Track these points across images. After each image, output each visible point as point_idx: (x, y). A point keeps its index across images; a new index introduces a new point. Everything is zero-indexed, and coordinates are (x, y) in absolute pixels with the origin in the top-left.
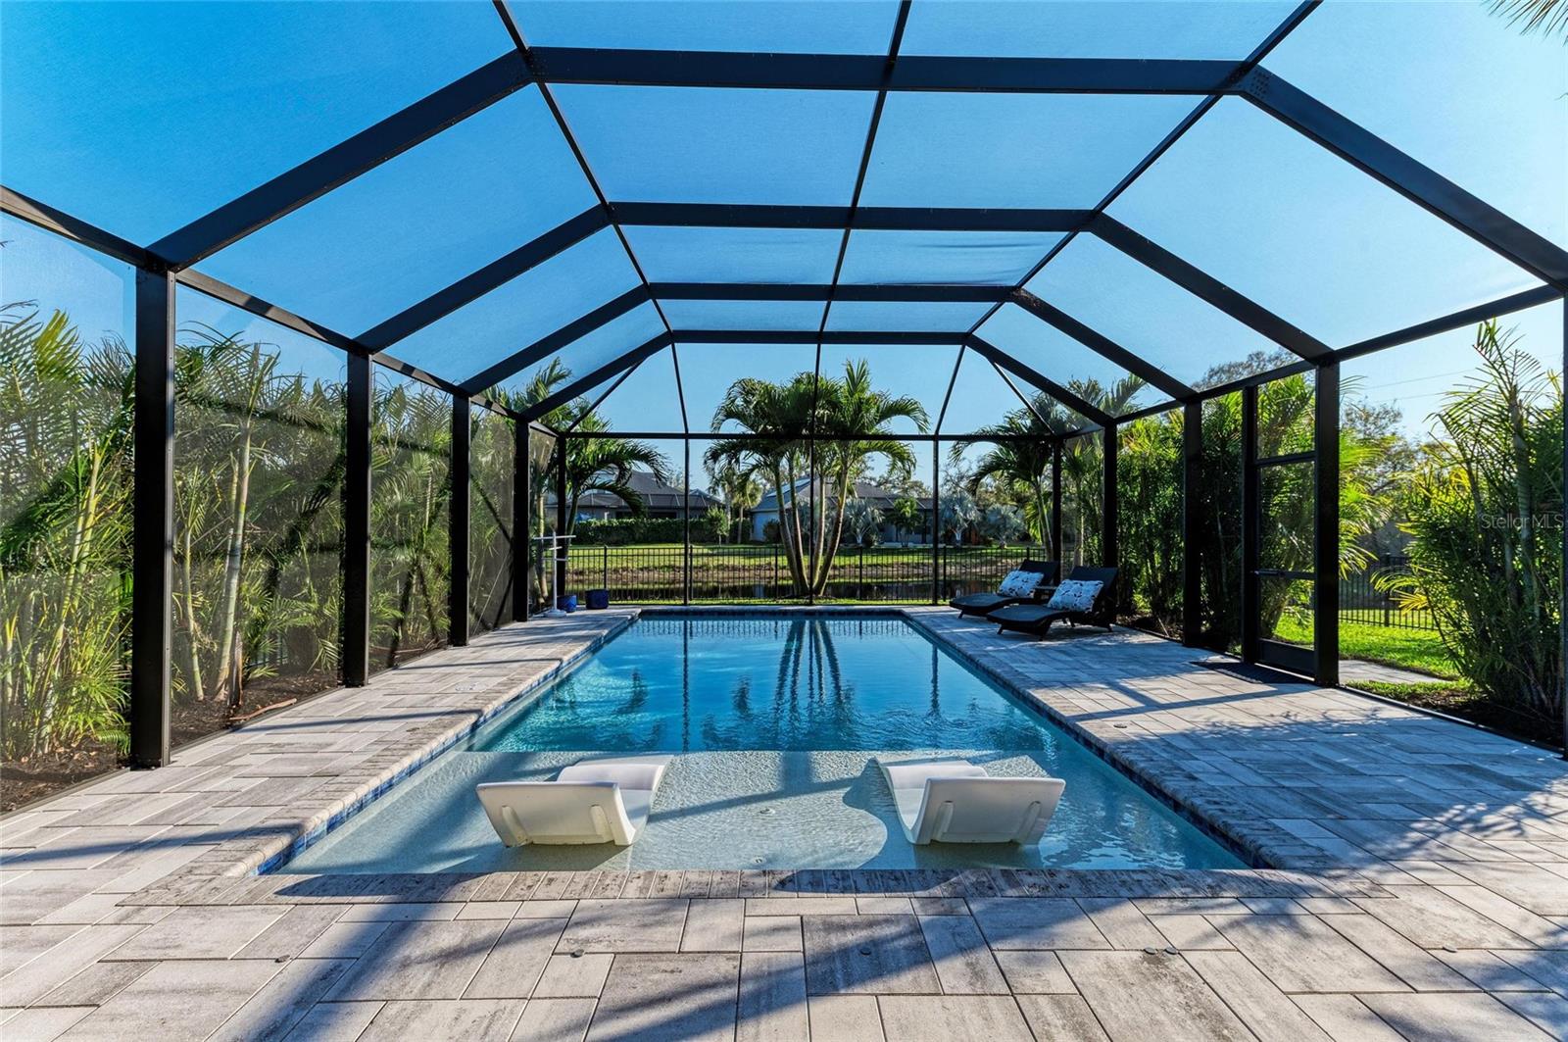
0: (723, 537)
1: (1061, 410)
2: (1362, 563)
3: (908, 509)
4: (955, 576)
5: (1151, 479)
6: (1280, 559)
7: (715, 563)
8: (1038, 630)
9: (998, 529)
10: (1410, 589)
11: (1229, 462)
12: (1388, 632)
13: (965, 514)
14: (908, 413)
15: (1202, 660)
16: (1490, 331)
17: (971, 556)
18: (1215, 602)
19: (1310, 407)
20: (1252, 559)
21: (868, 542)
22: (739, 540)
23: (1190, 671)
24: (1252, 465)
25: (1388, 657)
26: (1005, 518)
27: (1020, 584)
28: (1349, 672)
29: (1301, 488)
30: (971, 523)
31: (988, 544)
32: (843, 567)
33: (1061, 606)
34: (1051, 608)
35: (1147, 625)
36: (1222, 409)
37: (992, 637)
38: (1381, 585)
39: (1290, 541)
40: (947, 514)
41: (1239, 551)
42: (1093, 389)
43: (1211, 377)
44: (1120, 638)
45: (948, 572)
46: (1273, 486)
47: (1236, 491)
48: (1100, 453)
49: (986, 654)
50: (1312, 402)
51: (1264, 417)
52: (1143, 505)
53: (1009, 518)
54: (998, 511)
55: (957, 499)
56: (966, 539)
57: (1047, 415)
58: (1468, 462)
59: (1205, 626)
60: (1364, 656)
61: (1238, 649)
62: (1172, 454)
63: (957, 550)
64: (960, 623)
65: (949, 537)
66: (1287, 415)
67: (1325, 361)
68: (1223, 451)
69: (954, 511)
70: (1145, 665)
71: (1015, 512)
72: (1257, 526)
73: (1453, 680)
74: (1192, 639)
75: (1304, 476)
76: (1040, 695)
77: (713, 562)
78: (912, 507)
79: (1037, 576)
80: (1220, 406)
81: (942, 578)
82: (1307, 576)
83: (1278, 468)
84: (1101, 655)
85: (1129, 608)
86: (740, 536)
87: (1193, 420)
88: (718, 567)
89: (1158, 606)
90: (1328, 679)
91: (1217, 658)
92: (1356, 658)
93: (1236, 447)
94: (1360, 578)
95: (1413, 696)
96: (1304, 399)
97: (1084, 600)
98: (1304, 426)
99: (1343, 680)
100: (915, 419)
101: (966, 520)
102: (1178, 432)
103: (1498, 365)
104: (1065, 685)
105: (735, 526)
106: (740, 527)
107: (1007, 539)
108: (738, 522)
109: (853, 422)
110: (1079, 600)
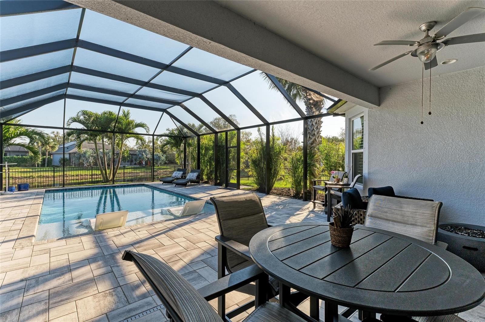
0: (38, 164)
1: (185, 130)
2: (244, 167)
3: (126, 154)
5: (207, 149)
6: (231, 166)
7: (37, 175)
8: (185, 185)
9: (157, 161)
10: (250, 171)
11: (223, 146)
12: (248, 181)
13: (146, 156)
14: (143, 127)
15: (218, 187)
16: (259, 129)
18: (220, 176)
19: (236, 137)
20: (227, 167)
22: (46, 165)
23: (217, 189)
24: (227, 148)
25: (247, 184)
26: (159, 157)
27: (177, 175)
28: (241, 187)
29: (234, 153)
30: (148, 159)
33: (189, 179)
34: (187, 180)
35: (206, 183)
36: (221, 135)
37: (174, 187)
38: (246, 170)
39: (233, 163)
40: (140, 155)
41: (225, 165)
42: (193, 125)
43: (215, 120)
44: (202, 185)
46: (230, 152)
47: (224, 153)
48: (196, 142)
49: (175, 190)
50: (236, 135)
51: (229, 137)
52: (205, 155)
53: (161, 157)
54: (157, 155)
55: (143, 151)
56: (146, 164)
57: (182, 131)
58: (257, 149)
59: (218, 181)
60: (244, 185)
61: (224, 185)
62: (212, 144)
63: (143, 167)
64: (162, 185)
65: (140, 163)
66: (232, 138)
67: (238, 129)
68: (222, 144)
69: (143, 155)
70: (208, 189)
71: (162, 155)
72: (227, 161)
73: (256, 186)
74: (216, 184)
75: (235, 150)
76: (191, 195)
77: (36, 175)
78: (127, 153)
79: (182, 173)
80: (221, 134)
82: (235, 170)
83: (231, 148)
84: (200, 188)
85: (202, 179)
86: (47, 163)
87: (216, 138)
88: (38, 177)
89: (209, 178)
90: (238, 188)
91: (221, 187)
92: (243, 185)
93: (224, 143)
94: (243, 170)
95: (250, 189)
96: (235, 135)
97: (194, 177)
98: (235, 140)
99: (241, 188)
100: (145, 129)
101: (147, 158)
102: (213, 139)
103: (260, 134)
104: (195, 194)
105: (44, 160)
106: (47, 160)
107: (160, 164)
108: (45, 158)
109: (125, 128)
110: (193, 178)
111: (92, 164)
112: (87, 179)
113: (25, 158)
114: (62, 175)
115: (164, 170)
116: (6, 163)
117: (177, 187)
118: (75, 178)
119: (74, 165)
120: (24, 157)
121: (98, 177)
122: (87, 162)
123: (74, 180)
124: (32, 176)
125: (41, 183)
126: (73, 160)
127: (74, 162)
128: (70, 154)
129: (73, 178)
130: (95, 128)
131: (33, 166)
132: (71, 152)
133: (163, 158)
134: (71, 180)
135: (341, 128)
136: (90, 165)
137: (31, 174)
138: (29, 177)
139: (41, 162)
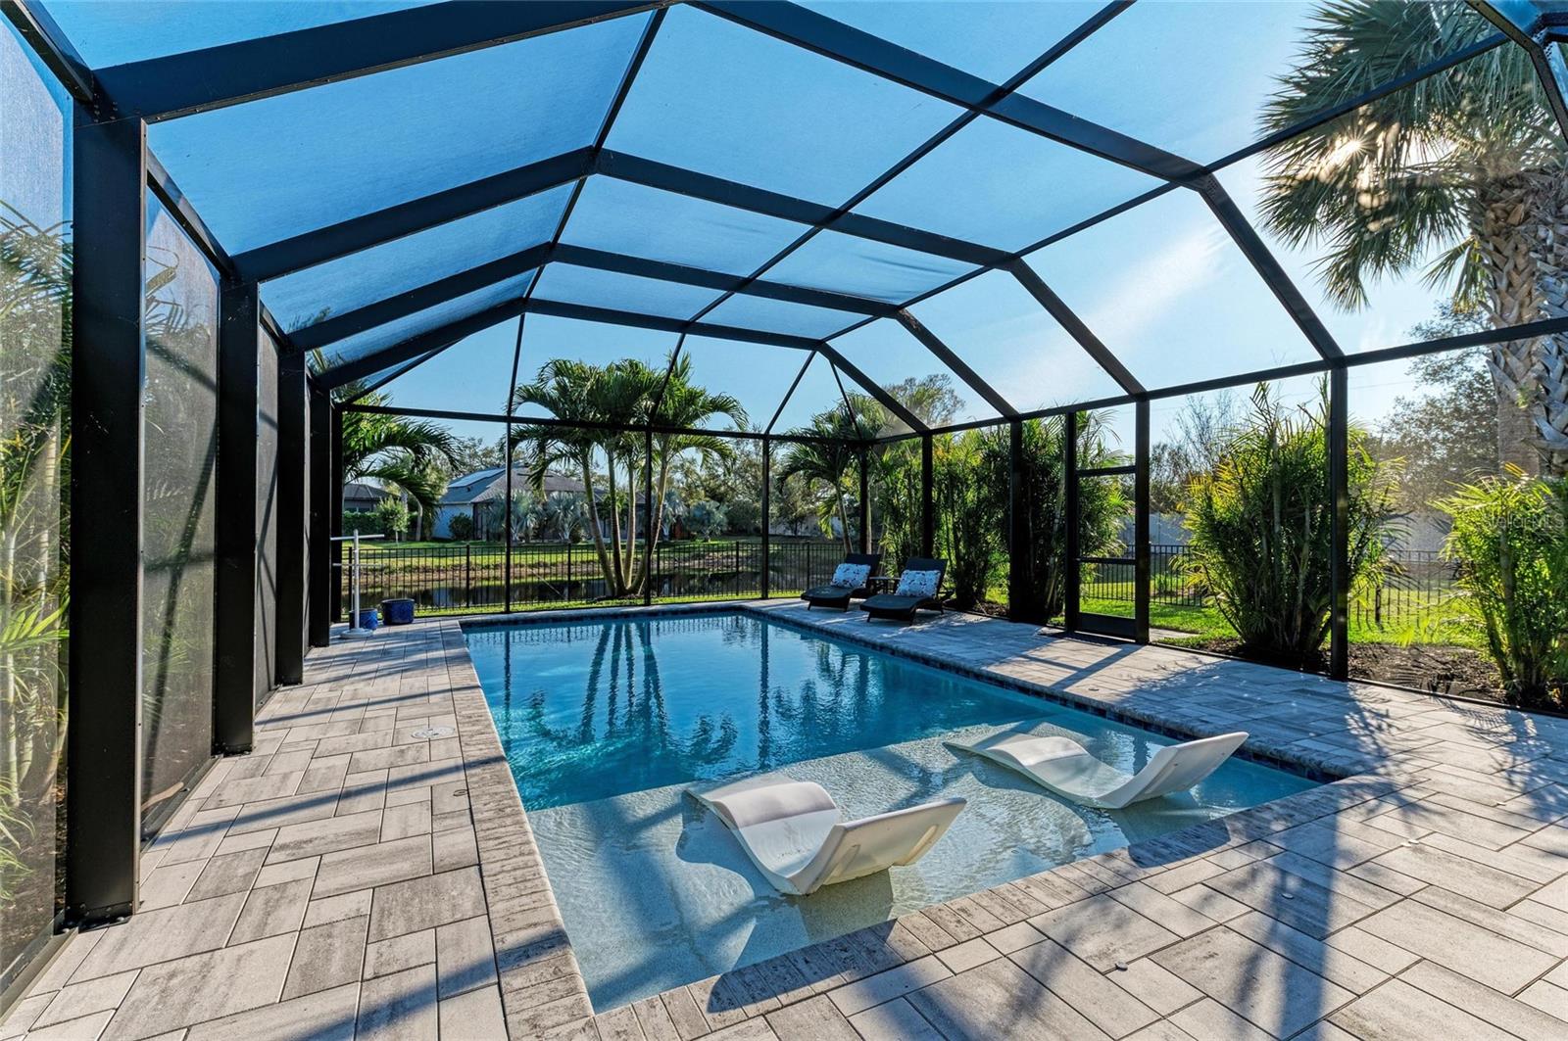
0: (400, 532)
4: (669, 570)
7: (401, 565)
9: (703, 524)
13: (673, 510)
14: (726, 411)
15: (1041, 631)
16: (1263, 389)
17: (679, 551)
20: (1074, 551)
21: (575, 538)
22: (418, 537)
24: (1073, 475)
26: (708, 514)
27: (852, 576)
30: (678, 518)
31: (692, 538)
32: (555, 565)
33: (910, 593)
34: (903, 596)
37: (865, 623)
45: (661, 566)
53: (713, 514)
54: (704, 507)
56: (673, 534)
60: (1167, 626)
61: (1061, 622)
63: (666, 545)
67: (1141, 397)
71: (717, 508)
73: (1208, 632)
77: (398, 563)
79: (866, 568)
81: (655, 572)
83: (1098, 477)
86: (422, 532)
87: (1016, 434)
88: (404, 569)
90: (1143, 639)
91: (1047, 630)
92: (1163, 627)
95: (1202, 646)
99: (1151, 639)
100: (734, 416)
101: (674, 515)
103: (1264, 413)
105: (413, 521)
106: (420, 521)
107: (710, 534)
108: (416, 517)
109: (676, 415)
110: (924, 589)
111: (531, 534)
112: (520, 577)
113: (369, 517)
114: (460, 566)
115: (725, 554)
116: (356, 532)
117: (875, 624)
118: (492, 573)
119: (484, 536)
120: (368, 514)
121: (548, 571)
122: (521, 527)
123: (488, 579)
124: (389, 567)
125: (411, 586)
126: (484, 520)
127: (485, 529)
128: (475, 505)
129: (485, 573)
130: (595, 415)
131: (389, 536)
132: (477, 499)
133: (719, 516)
134: (482, 579)
135: (1398, 400)
136: (527, 536)
137: (386, 561)
138: (382, 570)
139: (408, 527)
